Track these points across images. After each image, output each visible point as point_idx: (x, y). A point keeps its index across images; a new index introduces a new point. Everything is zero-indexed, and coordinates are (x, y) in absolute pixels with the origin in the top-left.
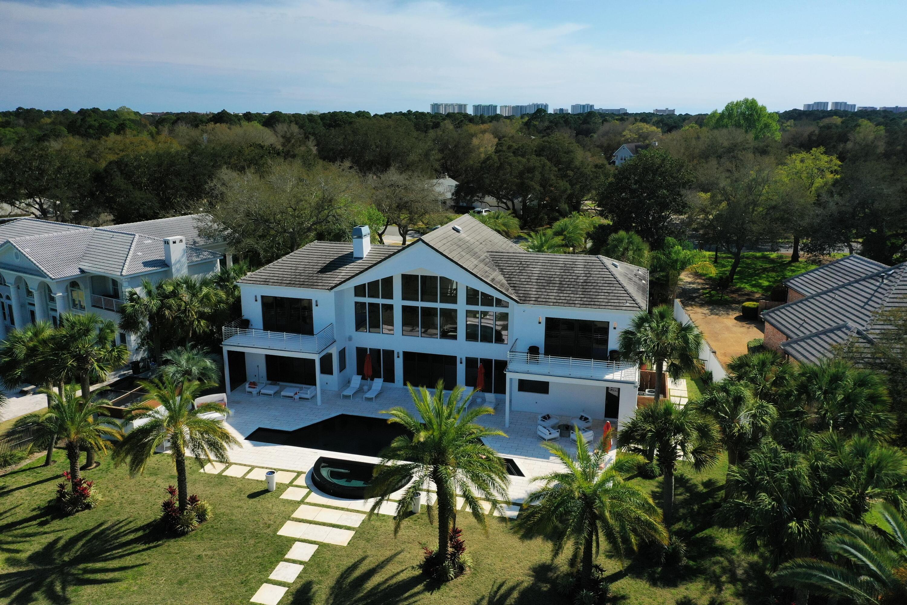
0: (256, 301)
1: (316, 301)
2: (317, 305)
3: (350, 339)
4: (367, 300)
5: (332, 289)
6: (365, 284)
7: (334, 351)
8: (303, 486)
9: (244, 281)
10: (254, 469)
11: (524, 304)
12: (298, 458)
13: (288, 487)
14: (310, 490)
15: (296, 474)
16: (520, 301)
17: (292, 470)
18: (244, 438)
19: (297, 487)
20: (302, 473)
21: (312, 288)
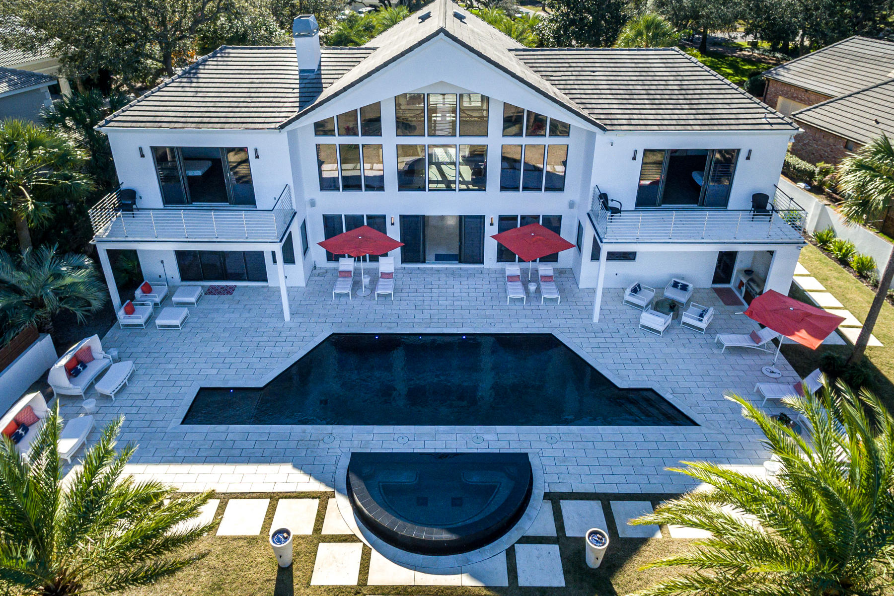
0: (143, 156)
1: (256, 150)
2: (257, 157)
3: (313, 204)
4: (338, 140)
5: (282, 127)
7: (295, 229)
8: (345, 535)
9: (112, 124)
10: (226, 503)
11: (613, 130)
12: (303, 454)
13: (317, 546)
14: (364, 545)
15: (317, 501)
16: (608, 128)
17: (304, 492)
18: (181, 420)
19: (335, 542)
20: (329, 498)
21: (246, 129)
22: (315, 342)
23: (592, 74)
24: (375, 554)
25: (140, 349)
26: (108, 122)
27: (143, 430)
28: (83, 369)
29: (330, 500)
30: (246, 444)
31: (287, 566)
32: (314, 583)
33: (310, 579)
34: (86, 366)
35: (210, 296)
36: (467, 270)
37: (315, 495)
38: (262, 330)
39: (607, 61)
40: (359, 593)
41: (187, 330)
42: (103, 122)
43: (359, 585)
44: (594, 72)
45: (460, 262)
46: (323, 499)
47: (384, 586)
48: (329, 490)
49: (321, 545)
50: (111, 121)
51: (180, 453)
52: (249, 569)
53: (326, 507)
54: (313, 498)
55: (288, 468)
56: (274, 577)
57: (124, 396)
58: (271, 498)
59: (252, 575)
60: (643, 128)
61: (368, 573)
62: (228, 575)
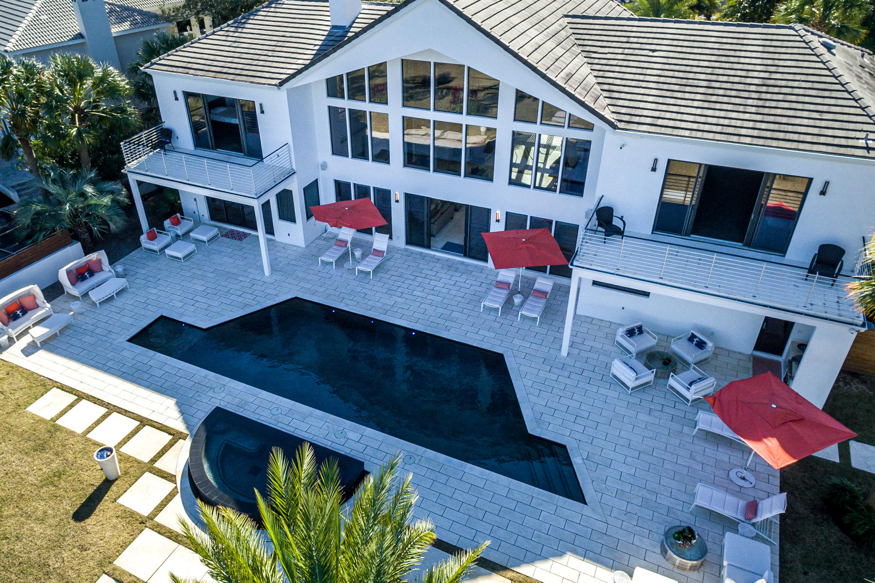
0: (177, 99)
1: (261, 105)
2: (262, 112)
3: (324, 166)
4: (346, 104)
5: (282, 83)
6: (341, 76)
7: (296, 187)
8: (168, 474)
9: (155, 66)
10: (111, 414)
11: (626, 130)
12: (191, 396)
13: (143, 473)
14: (176, 487)
15: (171, 437)
16: (619, 125)
17: (168, 427)
18: (129, 337)
19: (158, 475)
20: (180, 438)
21: (251, 82)
22: (275, 301)
23: (651, 53)
24: (178, 498)
25: (144, 271)
26: (153, 64)
27: (100, 337)
28: (90, 276)
29: (181, 440)
30: (158, 373)
31: (111, 479)
32: (119, 501)
33: (119, 497)
34: (94, 275)
35: (225, 239)
36: (468, 265)
37: (172, 432)
38: (241, 278)
39: (682, 37)
40: (144, 523)
41: (188, 263)
42: (149, 64)
43: (148, 517)
44: (654, 51)
45: (465, 255)
46: (176, 436)
47: (164, 526)
48: (186, 432)
49: (147, 474)
50: (155, 63)
51: (110, 364)
52: (87, 471)
53: (173, 445)
54: (170, 434)
55: (171, 402)
56: (98, 484)
57: (107, 306)
58: (141, 422)
59: (85, 475)
60: (669, 131)
61: (161, 510)
62: (71, 469)
